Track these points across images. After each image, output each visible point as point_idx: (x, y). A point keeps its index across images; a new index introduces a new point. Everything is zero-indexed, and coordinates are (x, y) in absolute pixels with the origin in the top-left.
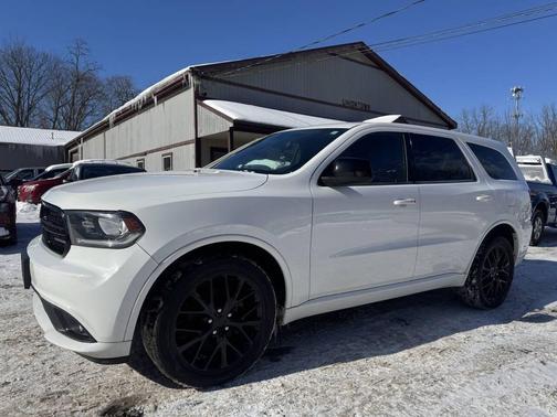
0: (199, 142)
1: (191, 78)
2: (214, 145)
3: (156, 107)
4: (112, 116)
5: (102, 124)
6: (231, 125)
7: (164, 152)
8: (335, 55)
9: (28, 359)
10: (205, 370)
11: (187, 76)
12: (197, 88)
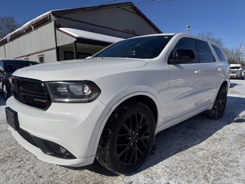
0: (58, 48)
1: (52, 16)
2: (65, 50)
3: (33, 32)
4: (8, 36)
5: (3, 40)
6: (75, 40)
7: (38, 54)
8: (119, 7)
9: (18, 170)
10: (129, 164)
11: (50, 16)
12: (56, 22)
